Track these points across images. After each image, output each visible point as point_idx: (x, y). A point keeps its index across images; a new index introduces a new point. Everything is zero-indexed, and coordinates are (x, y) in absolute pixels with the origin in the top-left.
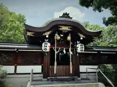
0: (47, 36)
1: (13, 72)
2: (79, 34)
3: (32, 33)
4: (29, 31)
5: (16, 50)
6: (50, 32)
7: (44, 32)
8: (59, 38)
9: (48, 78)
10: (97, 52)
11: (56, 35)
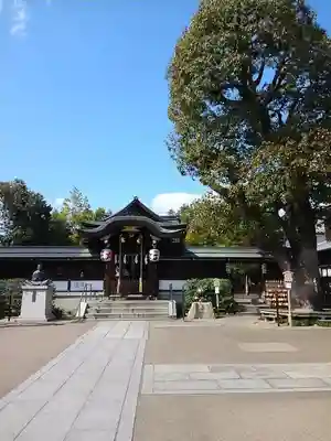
0: (106, 242)
1: (66, 289)
2: (151, 235)
5: (68, 260)
6: (110, 235)
7: (103, 236)
9: (110, 296)
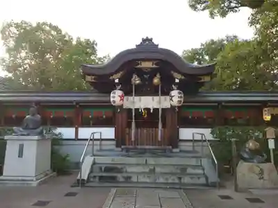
0: (117, 81)
1: (73, 137)
2: (172, 72)
3: (93, 77)
4: (89, 75)
5: (74, 104)
6: (121, 73)
7: (112, 74)
8: (138, 82)
9: (123, 147)
10: (216, 104)
11: (135, 76)
